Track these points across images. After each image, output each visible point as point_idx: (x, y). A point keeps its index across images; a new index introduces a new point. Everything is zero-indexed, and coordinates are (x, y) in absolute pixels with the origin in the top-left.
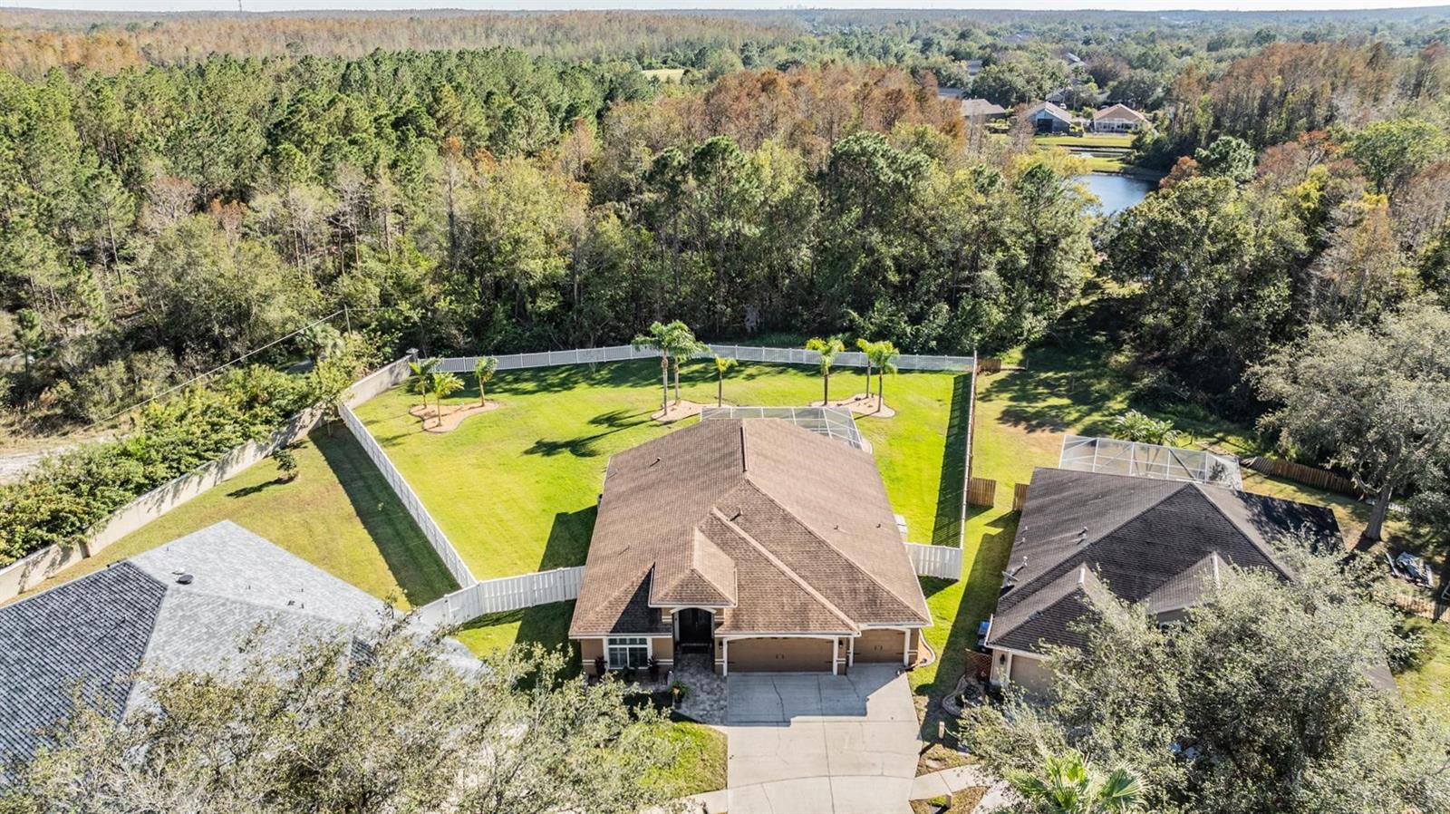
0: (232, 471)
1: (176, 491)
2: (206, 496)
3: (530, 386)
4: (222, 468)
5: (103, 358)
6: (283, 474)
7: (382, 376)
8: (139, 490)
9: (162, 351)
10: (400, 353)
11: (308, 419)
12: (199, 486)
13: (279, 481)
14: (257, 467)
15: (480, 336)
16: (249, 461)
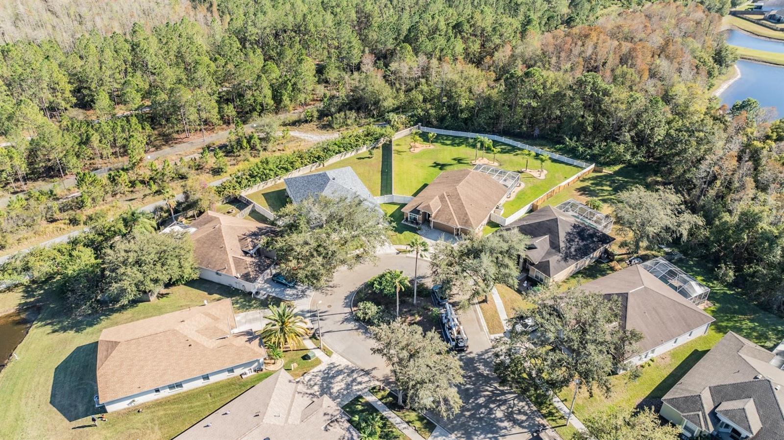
0: (359, 152)
1: (345, 154)
2: (352, 157)
3: (449, 142)
4: (357, 151)
5: (340, 111)
6: (370, 156)
7: (407, 131)
8: (337, 153)
9: (353, 111)
10: (415, 124)
11: (382, 141)
12: (351, 154)
13: (369, 158)
14: (365, 152)
15: (441, 123)
16: (364, 150)
